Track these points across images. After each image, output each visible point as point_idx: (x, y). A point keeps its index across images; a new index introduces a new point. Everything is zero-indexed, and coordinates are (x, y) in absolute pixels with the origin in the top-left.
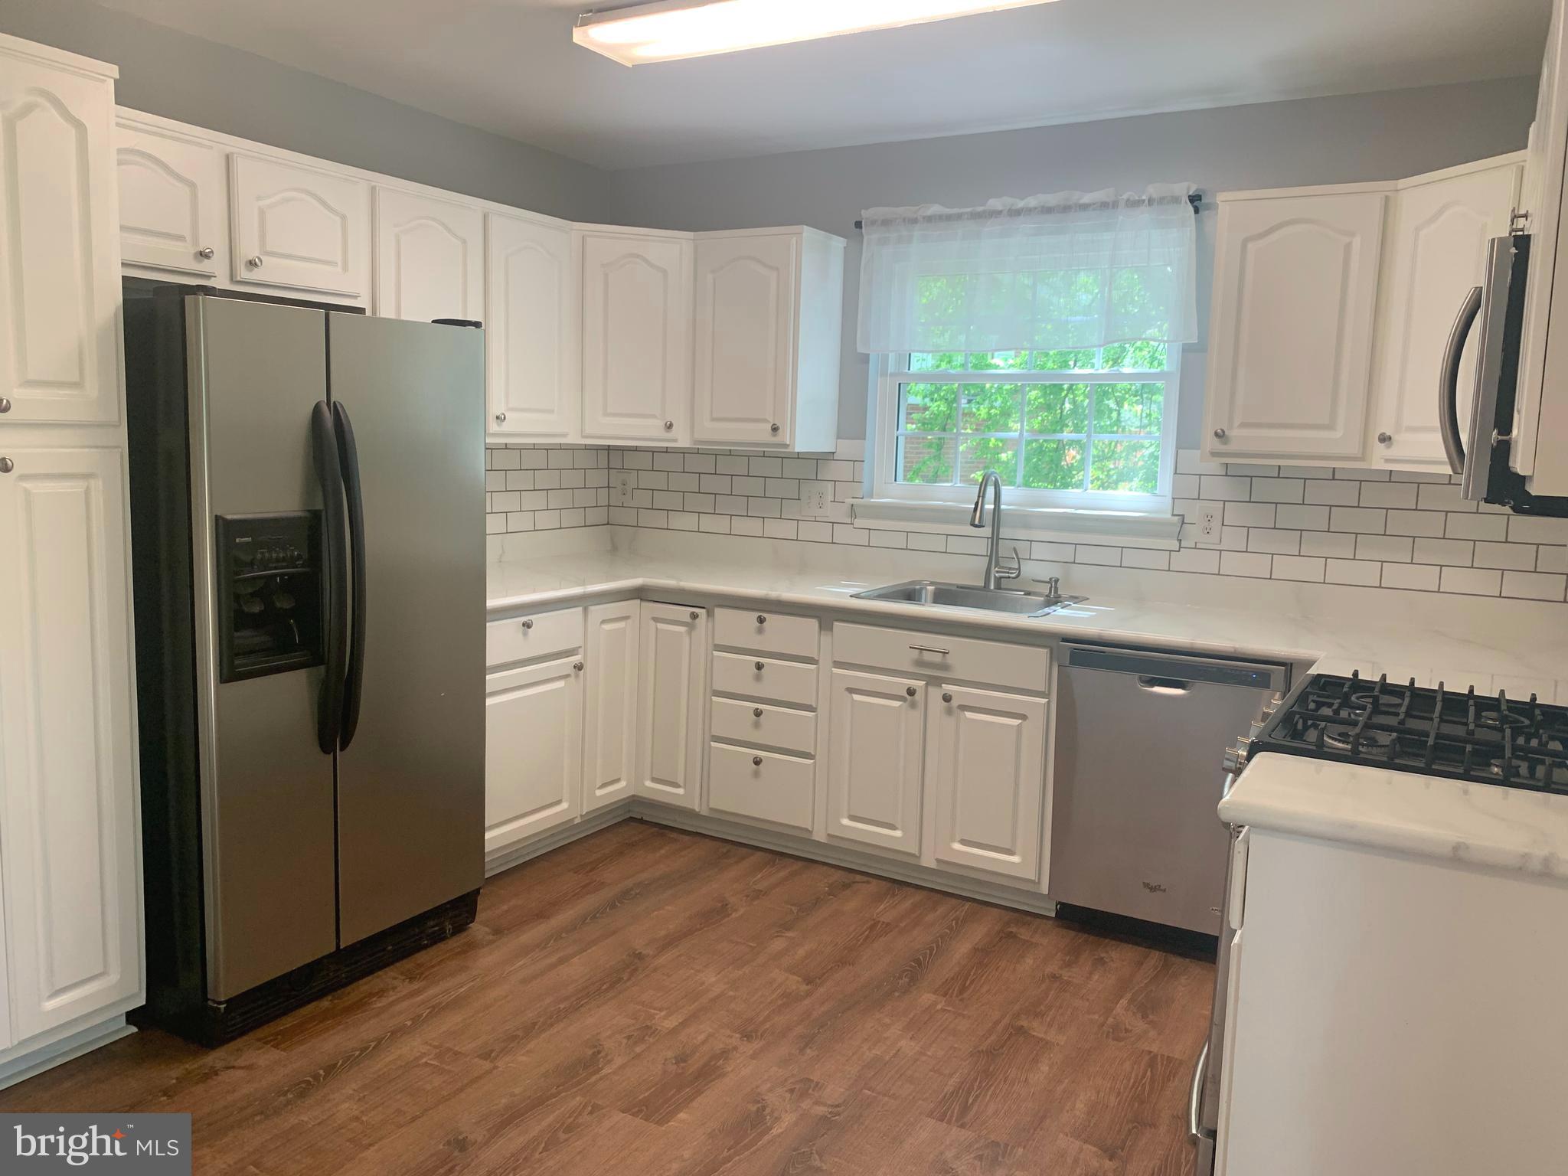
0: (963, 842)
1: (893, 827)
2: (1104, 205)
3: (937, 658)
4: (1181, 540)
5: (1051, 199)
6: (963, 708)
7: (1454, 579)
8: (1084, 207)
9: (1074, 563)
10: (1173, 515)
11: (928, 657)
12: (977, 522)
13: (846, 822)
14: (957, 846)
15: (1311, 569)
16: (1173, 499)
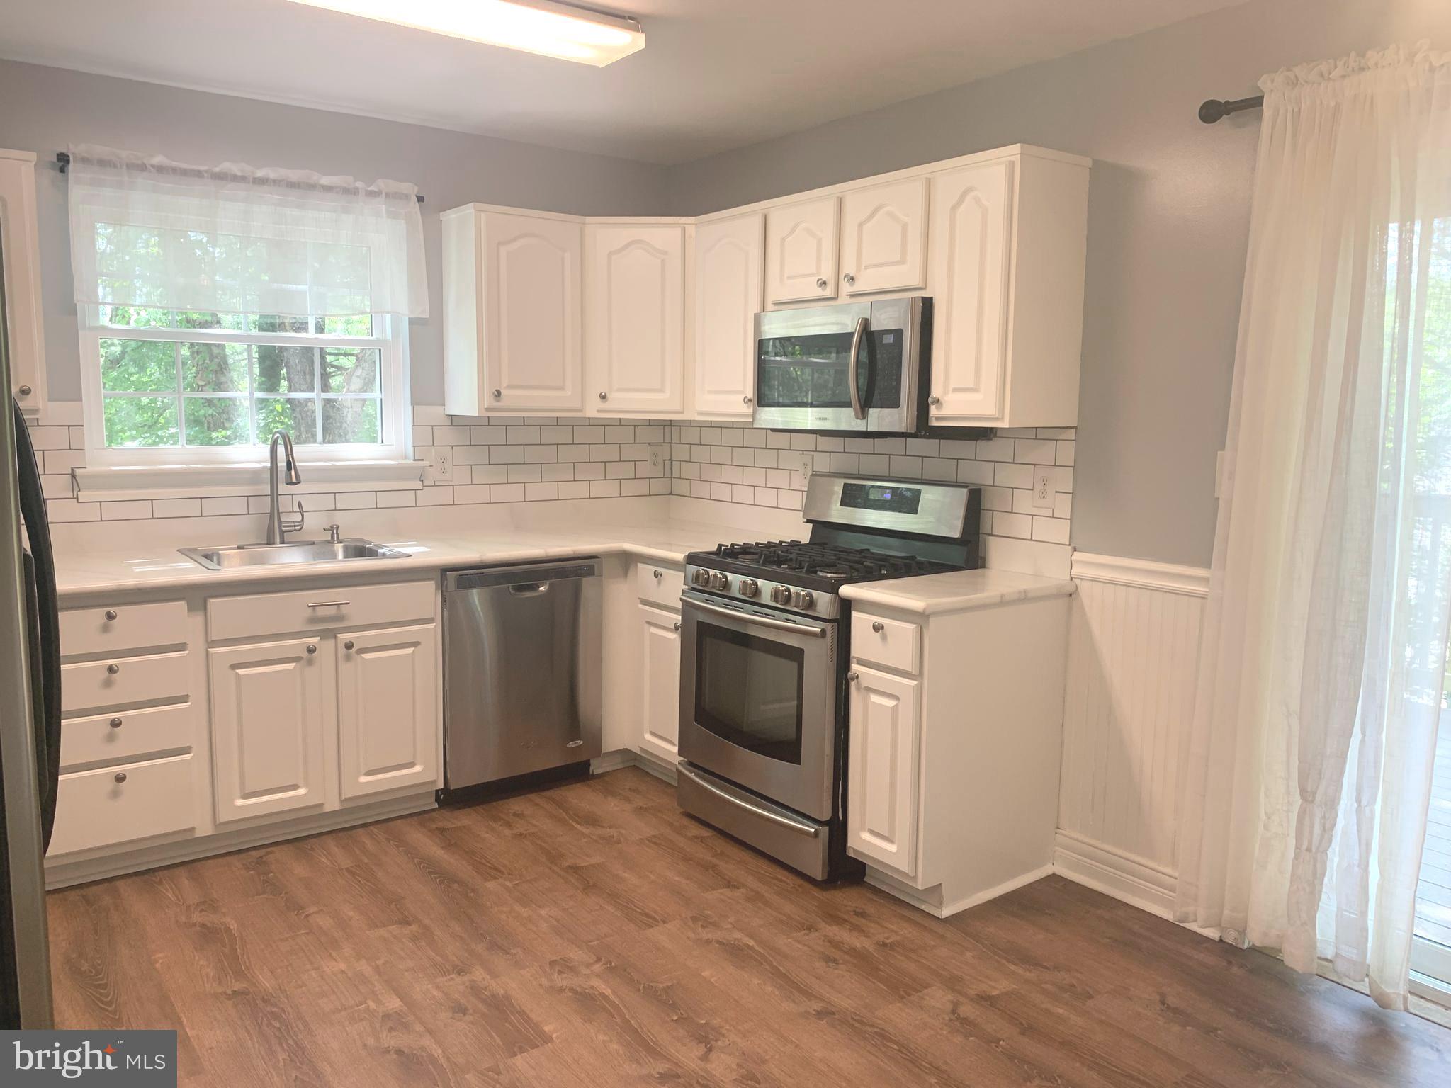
0: (369, 773)
1: (295, 787)
2: (346, 191)
3: (332, 611)
4: (422, 481)
5: (294, 175)
6: (360, 651)
7: (599, 489)
8: (328, 189)
9: (335, 510)
10: (415, 460)
11: (321, 612)
12: (294, 480)
13: (240, 802)
14: (363, 779)
15: (515, 492)
16: (414, 446)
